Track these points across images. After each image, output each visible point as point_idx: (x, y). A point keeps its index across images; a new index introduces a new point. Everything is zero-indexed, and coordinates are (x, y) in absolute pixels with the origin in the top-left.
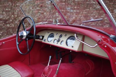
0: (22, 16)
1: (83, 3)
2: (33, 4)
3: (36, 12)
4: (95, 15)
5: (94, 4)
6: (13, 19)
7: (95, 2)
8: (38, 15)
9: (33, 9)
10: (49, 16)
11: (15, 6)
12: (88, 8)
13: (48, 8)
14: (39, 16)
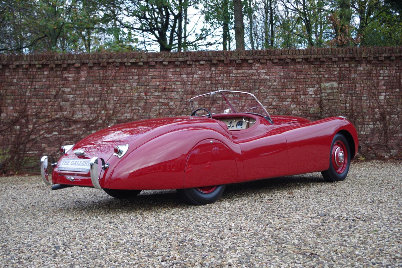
0: (123, 111)
1: (246, 79)
2: (146, 86)
3: (154, 101)
4: (272, 102)
5: (267, 79)
6: (104, 118)
7: (268, 76)
8: (158, 107)
9: (146, 95)
10: (179, 109)
11: (109, 91)
12: (257, 87)
13: (177, 92)
14: (159, 109)
